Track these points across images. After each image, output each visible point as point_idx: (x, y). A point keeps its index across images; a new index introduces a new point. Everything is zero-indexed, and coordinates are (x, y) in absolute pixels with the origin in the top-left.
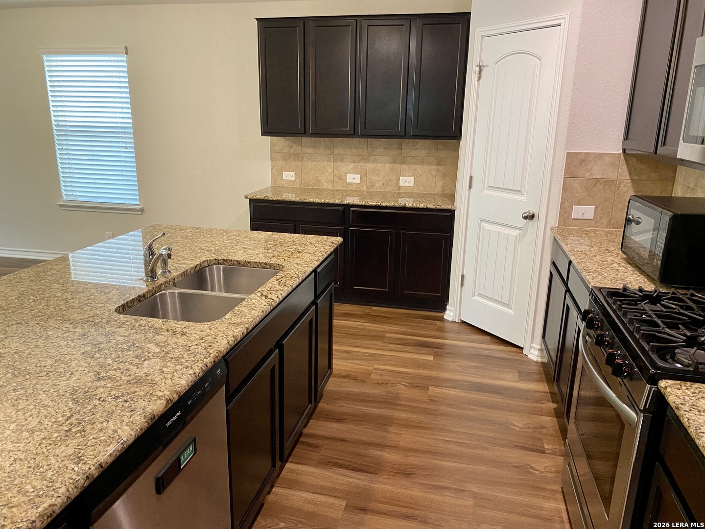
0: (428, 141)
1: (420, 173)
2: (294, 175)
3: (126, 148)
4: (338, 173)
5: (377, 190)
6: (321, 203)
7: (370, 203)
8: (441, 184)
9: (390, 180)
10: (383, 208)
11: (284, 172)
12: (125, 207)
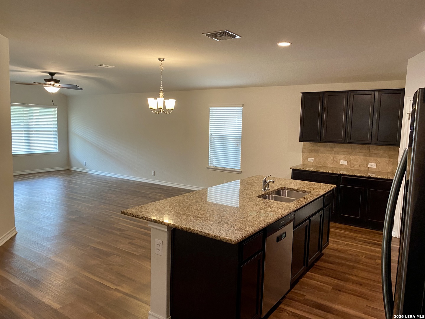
0: (384, 147)
1: (380, 162)
2: (313, 159)
3: (238, 145)
4: (336, 160)
5: (356, 169)
6: (327, 173)
7: (352, 174)
8: (391, 168)
9: (363, 164)
10: (358, 177)
11: (308, 158)
12: (234, 170)
